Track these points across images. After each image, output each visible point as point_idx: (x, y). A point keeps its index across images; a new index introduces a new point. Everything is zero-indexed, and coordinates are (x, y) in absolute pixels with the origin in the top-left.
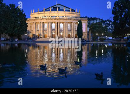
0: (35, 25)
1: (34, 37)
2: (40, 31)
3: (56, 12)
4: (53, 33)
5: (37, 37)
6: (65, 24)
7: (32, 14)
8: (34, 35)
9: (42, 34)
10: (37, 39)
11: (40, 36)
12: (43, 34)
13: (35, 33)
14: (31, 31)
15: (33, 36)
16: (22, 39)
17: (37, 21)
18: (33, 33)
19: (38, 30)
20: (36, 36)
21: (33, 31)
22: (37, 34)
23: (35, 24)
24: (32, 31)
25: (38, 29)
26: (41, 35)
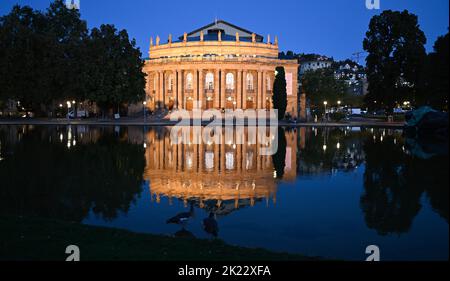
0: (162, 78)
1: (160, 108)
2: (175, 93)
3: (215, 43)
4: (209, 99)
5: (168, 107)
6: (239, 74)
7: (155, 48)
8: (159, 103)
9: (180, 102)
10: (166, 114)
11: (175, 106)
12: (183, 100)
13: (162, 99)
14: (151, 94)
15: (157, 106)
16: (129, 113)
17: (166, 68)
18: (157, 99)
19: (169, 91)
20: (165, 106)
21: (157, 92)
22: (167, 102)
23: (162, 75)
24: (154, 92)
25: (170, 89)
26: (178, 103)
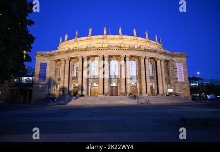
0: (67, 65)
1: (64, 95)
2: (80, 79)
4: (114, 85)
5: (72, 94)
8: (63, 89)
9: (85, 87)
10: (70, 100)
11: (80, 92)
12: (88, 86)
13: (66, 85)
14: (57, 81)
15: (61, 93)
16: (33, 100)
18: (62, 85)
19: (74, 78)
20: (69, 93)
21: (62, 79)
22: (72, 88)
23: (67, 62)
24: (59, 79)
25: (75, 75)
26: (82, 89)
